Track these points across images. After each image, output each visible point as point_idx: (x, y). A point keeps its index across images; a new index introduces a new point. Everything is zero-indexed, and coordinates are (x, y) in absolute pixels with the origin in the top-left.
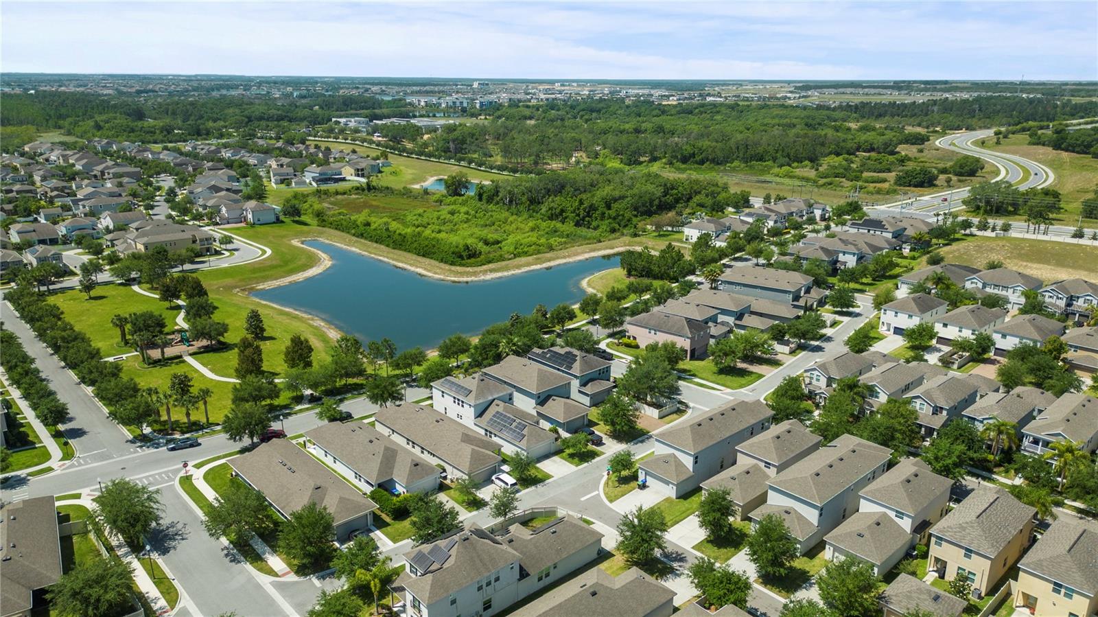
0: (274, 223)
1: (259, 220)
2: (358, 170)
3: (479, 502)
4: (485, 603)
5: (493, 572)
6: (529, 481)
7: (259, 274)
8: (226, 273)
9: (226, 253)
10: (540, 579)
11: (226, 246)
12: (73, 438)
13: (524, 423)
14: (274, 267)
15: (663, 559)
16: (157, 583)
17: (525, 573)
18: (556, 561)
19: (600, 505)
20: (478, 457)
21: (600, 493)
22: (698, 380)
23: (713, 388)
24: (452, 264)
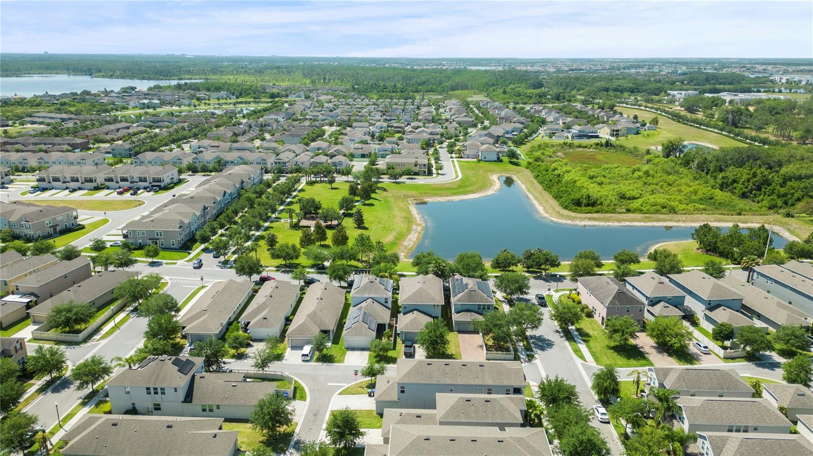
1: (485, 158)
2: (614, 131)
3: (279, 357)
4: (155, 405)
5: (158, 386)
6: (326, 359)
7: (434, 192)
8: (417, 187)
9: (434, 175)
10: (204, 410)
11: (440, 172)
12: (207, 253)
13: (361, 320)
14: (449, 189)
15: (292, 443)
16: (113, 328)
17: (188, 400)
18: (218, 404)
19: (330, 392)
20: (302, 328)
21: (346, 386)
22: (583, 347)
23: (582, 357)
24: (564, 208)
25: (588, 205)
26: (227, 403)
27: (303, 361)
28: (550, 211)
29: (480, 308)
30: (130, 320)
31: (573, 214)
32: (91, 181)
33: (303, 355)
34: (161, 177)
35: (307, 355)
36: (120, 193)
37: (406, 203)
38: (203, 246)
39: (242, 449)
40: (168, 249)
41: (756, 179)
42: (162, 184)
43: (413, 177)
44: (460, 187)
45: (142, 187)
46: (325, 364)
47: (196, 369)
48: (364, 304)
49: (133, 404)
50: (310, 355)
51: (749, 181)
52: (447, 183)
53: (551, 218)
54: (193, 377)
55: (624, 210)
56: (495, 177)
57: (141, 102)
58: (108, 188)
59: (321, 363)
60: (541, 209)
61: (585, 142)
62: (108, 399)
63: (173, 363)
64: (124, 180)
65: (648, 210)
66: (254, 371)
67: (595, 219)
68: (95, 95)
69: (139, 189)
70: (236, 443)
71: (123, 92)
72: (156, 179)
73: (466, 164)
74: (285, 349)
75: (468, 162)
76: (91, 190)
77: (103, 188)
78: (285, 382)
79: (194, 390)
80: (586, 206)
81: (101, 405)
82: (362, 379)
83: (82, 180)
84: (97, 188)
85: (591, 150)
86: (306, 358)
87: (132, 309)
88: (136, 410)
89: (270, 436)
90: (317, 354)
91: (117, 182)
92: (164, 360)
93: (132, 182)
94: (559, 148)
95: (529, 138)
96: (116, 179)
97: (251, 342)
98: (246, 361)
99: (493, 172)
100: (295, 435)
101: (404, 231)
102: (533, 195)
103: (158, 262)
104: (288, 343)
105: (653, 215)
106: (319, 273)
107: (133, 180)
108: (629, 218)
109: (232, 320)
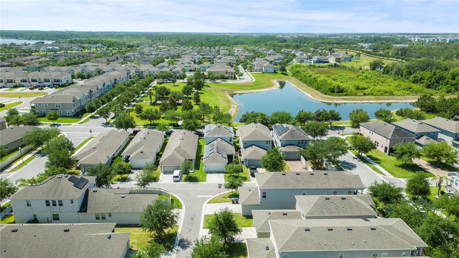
0: (273, 73)
1: (267, 71)
2: (337, 59)
3: (155, 179)
4: (54, 215)
5: (56, 199)
6: (192, 179)
7: (240, 88)
8: (229, 85)
9: (238, 79)
10: (98, 218)
11: (241, 77)
12: (93, 119)
13: (215, 151)
14: (249, 86)
15: (177, 242)
16: (21, 164)
17: (84, 209)
18: (109, 212)
19: (201, 202)
20: (171, 158)
21: (212, 197)
22: (378, 166)
23: (381, 173)
24: (325, 94)
25: (339, 92)
26: (117, 211)
27: (175, 181)
28: (316, 96)
29: (299, 143)
30: (35, 159)
31: (332, 97)
32: (11, 82)
33: (174, 177)
34: (60, 78)
35: (177, 177)
36: (31, 89)
37: (223, 93)
38: (90, 115)
39: (134, 249)
40: (65, 116)
41: (436, 76)
42: (61, 84)
43: (226, 80)
44: (255, 85)
45: (47, 85)
46: (192, 183)
47: (89, 185)
48: (215, 142)
49: (35, 215)
50: (179, 177)
51: (431, 78)
52: (247, 83)
53: (318, 99)
54: (87, 191)
55: (362, 94)
56: (275, 81)
57: (47, 48)
58: (23, 86)
59: (189, 183)
60: (309, 95)
61: (321, 65)
62: (13, 213)
63: (69, 180)
64: (34, 81)
65: (376, 94)
66: (137, 188)
67: (345, 99)
68: (18, 45)
69: (44, 87)
70: (128, 244)
71: (37, 44)
72: (57, 80)
73: (256, 74)
74: (159, 174)
75: (257, 73)
76: (11, 88)
77: (20, 87)
78: (163, 196)
79: (89, 202)
80: (337, 93)
81: (7, 219)
82: (225, 191)
83: (5, 82)
84: (16, 87)
85: (326, 69)
86: (177, 179)
87: (37, 152)
88: (38, 220)
89: (157, 237)
90: (185, 176)
91: (30, 83)
92: (61, 178)
93: (40, 82)
94: (308, 68)
95: (289, 63)
96: (29, 81)
97: (132, 170)
98: (129, 183)
99: (273, 79)
100: (178, 235)
101: (227, 107)
102: (302, 89)
103: (58, 124)
104: (161, 170)
105: (380, 97)
106: (175, 128)
107: (41, 81)
108: (366, 98)
109: (115, 156)
